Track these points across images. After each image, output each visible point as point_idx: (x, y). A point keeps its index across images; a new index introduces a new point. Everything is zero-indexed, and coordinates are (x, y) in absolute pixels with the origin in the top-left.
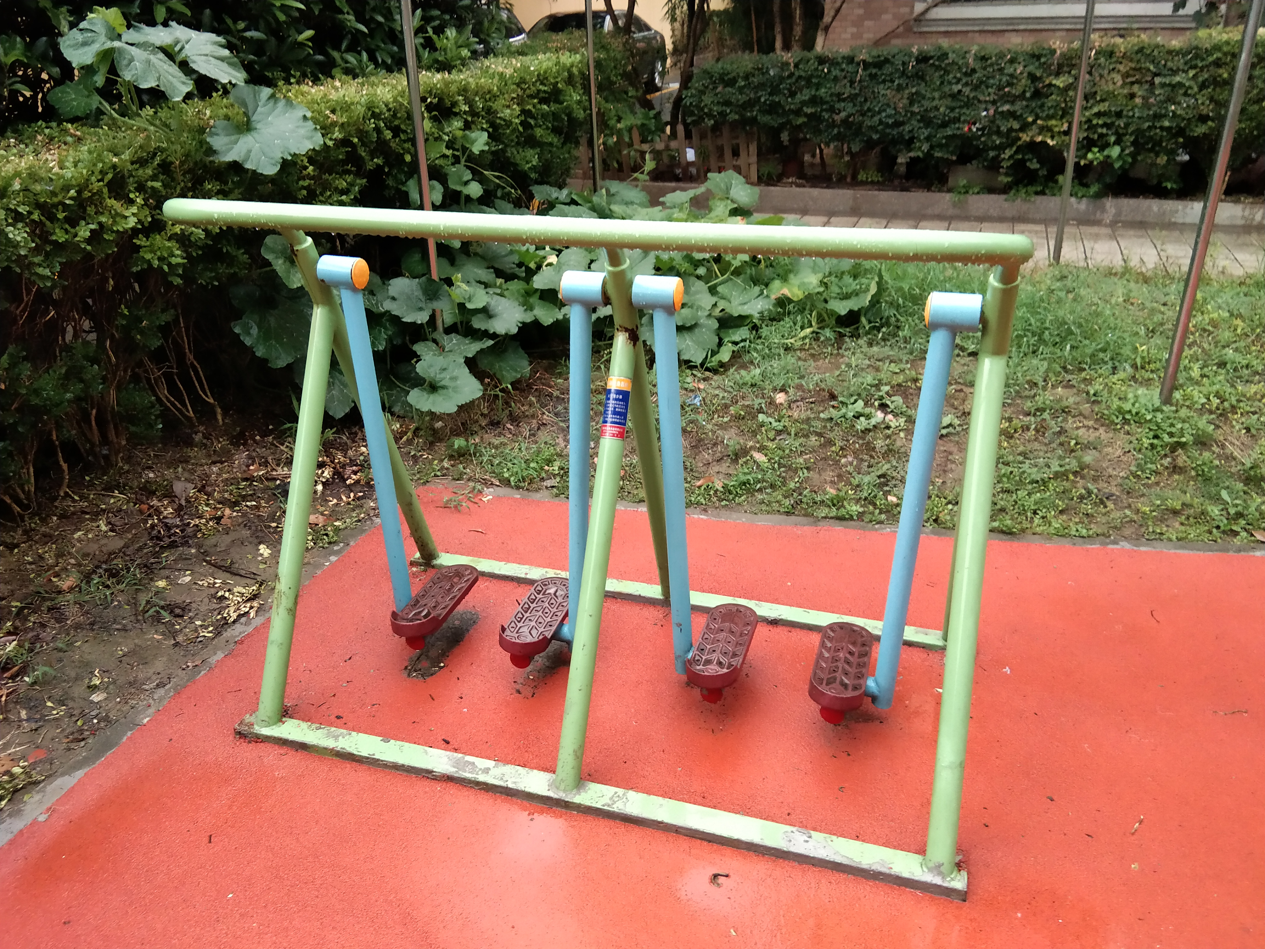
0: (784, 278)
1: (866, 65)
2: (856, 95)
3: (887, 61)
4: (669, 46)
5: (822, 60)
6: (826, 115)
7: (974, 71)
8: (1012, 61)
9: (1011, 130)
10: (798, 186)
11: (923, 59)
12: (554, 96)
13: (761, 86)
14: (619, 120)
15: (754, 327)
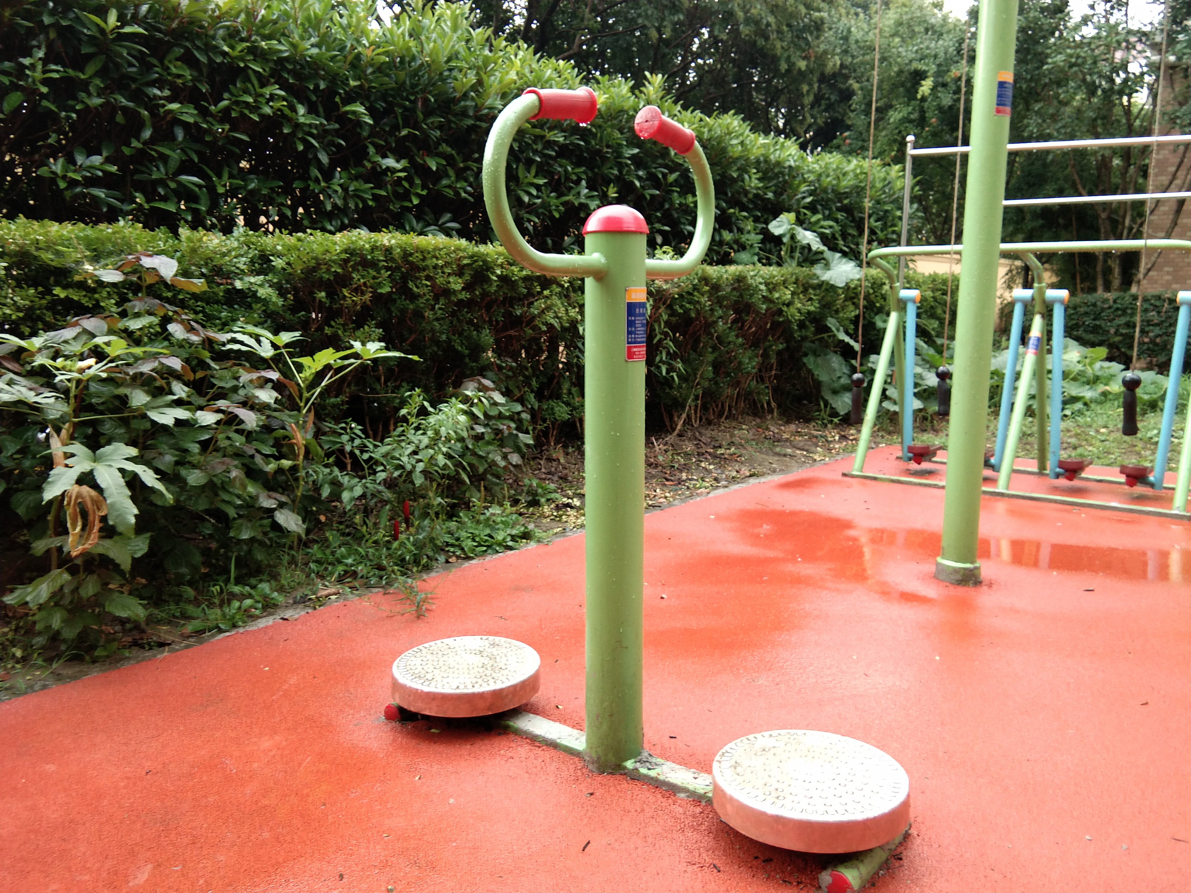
1: (1170, 301)
5: (1136, 298)
15: (1085, 404)
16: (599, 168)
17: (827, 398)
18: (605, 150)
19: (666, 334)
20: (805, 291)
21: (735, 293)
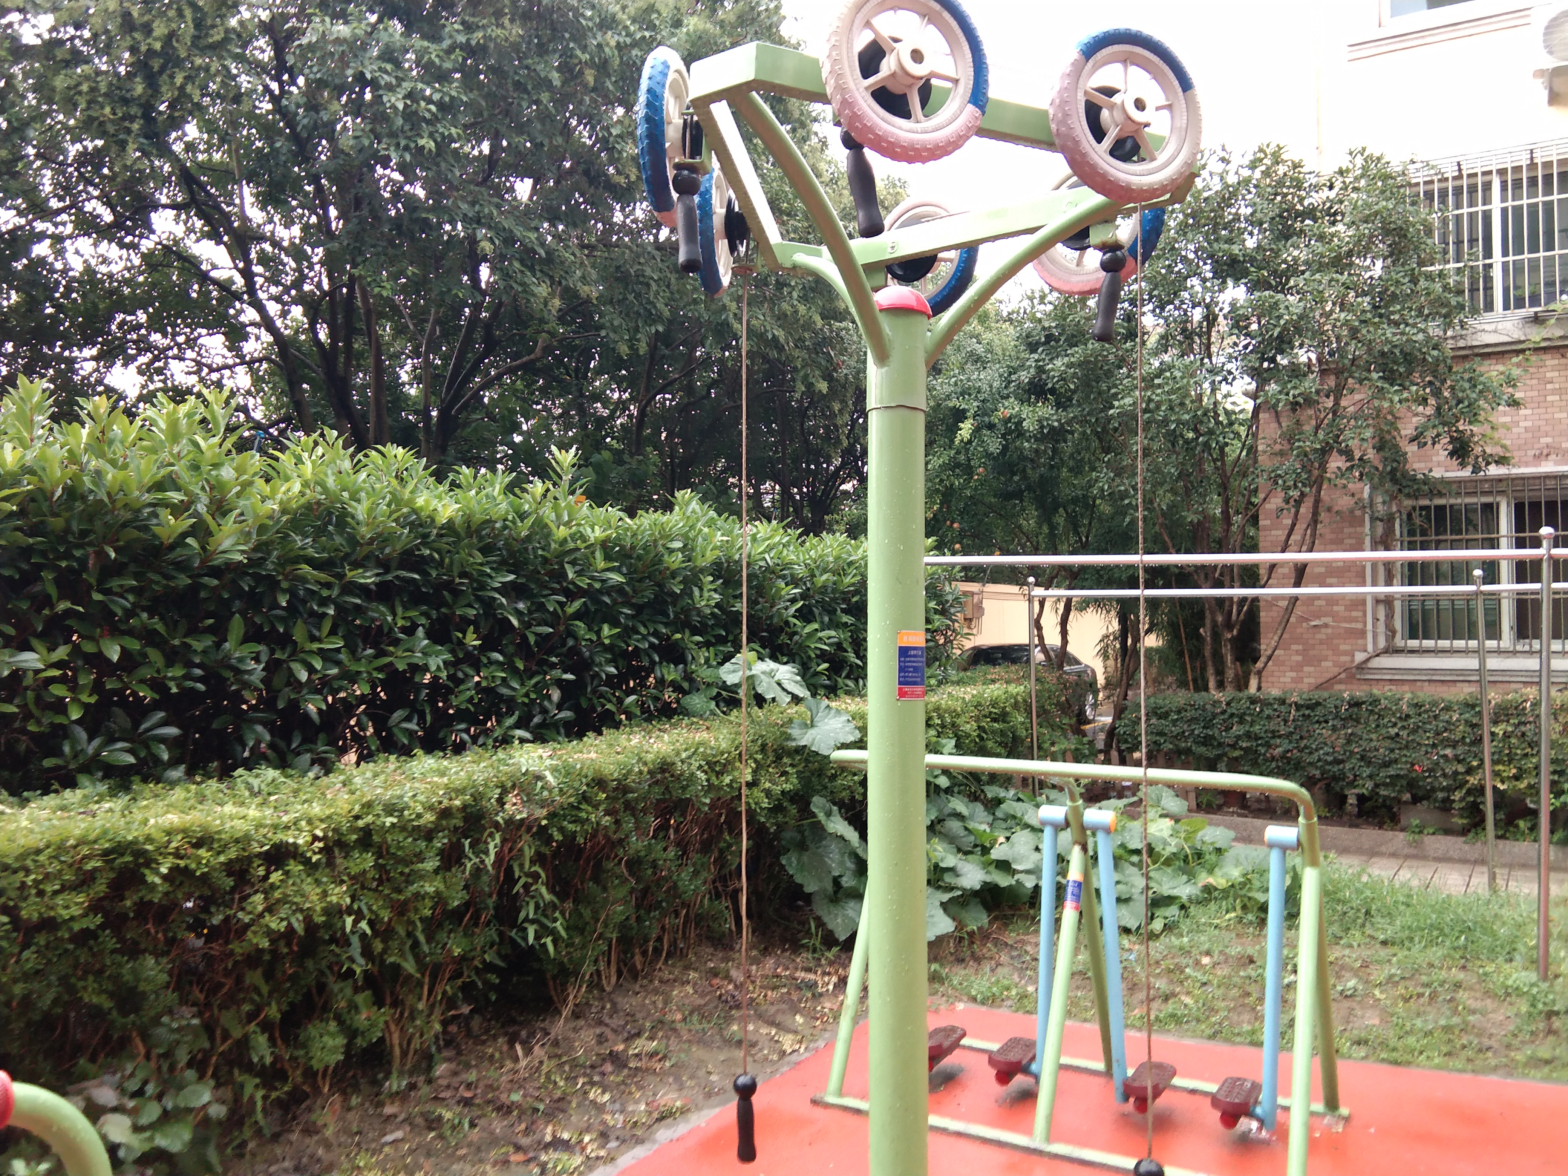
0: (1211, 871)
1: (1298, 707)
2: (1291, 733)
3: (1318, 704)
4: (1101, 680)
5: (1253, 701)
6: (1262, 750)
7: (1408, 716)
8: (1447, 709)
9: (1456, 773)
10: (1239, 815)
11: (1356, 704)
12: (1003, 716)
13: (1193, 720)
14: (1053, 744)
15: (1183, 907)
16: (449, 607)
17: (819, 913)
18: (457, 580)
19: (536, 876)
20: (779, 758)
21: (656, 789)
